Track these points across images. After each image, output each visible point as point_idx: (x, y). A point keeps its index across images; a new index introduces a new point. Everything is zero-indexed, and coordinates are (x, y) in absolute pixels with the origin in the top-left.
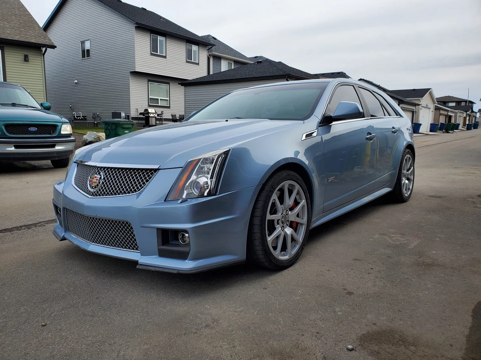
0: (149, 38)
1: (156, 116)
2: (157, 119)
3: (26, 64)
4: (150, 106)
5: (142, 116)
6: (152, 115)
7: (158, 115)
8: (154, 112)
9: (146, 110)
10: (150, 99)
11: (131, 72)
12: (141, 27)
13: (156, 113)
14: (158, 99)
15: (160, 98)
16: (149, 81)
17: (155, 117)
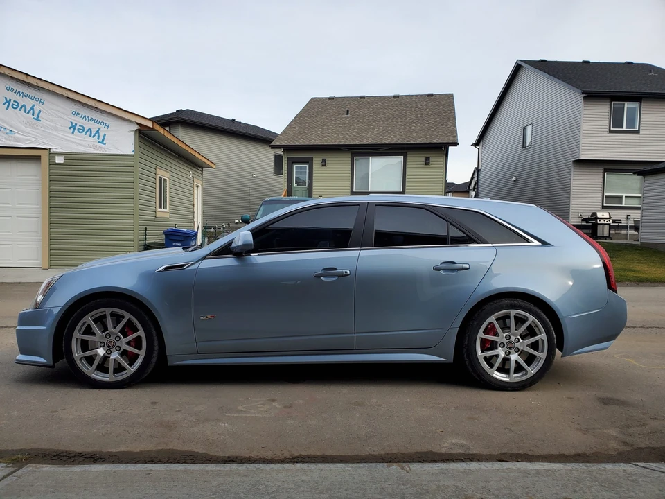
0: (609, 109)
1: (611, 222)
2: (611, 227)
3: (427, 168)
4: (604, 208)
5: (584, 223)
6: (602, 221)
7: (614, 221)
8: (608, 216)
9: (594, 214)
10: (606, 197)
11: (573, 161)
12: (591, 96)
13: (610, 218)
14: (621, 197)
15: (624, 195)
16: (606, 170)
17: (609, 224)
